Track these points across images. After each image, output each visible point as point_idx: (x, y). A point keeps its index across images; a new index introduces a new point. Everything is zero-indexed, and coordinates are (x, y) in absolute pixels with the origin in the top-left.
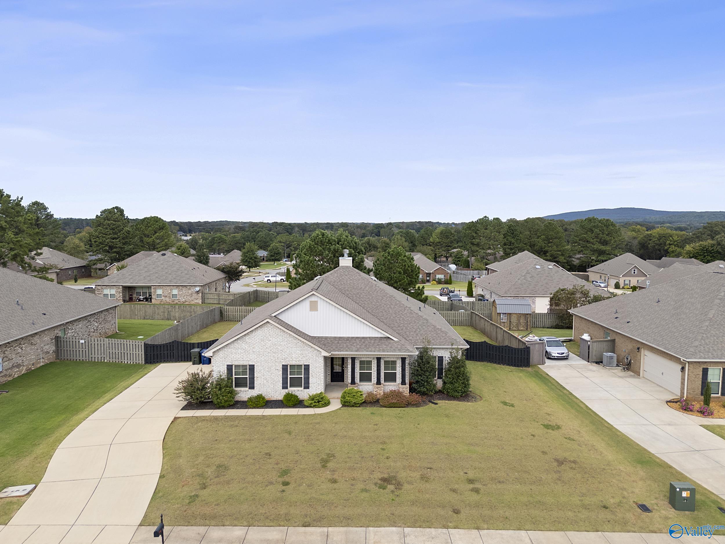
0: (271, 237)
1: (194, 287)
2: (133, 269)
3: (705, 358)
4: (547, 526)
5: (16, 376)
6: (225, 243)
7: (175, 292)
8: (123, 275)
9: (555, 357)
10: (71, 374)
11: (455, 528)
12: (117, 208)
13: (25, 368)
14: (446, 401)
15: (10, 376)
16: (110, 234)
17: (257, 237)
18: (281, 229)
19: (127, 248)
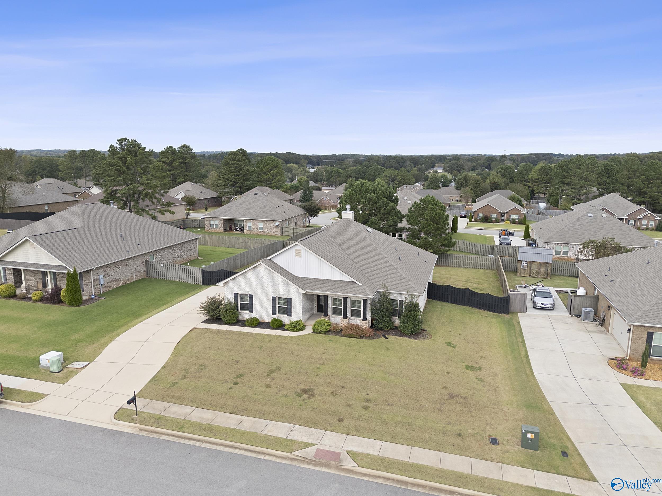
0: (379, 171)
1: (275, 222)
2: (232, 205)
3: (648, 323)
4: (401, 440)
5: (115, 287)
6: (341, 176)
7: (261, 225)
8: (225, 209)
9: (539, 307)
10: (150, 289)
11: (332, 431)
12: (241, 149)
13: (121, 282)
14: (397, 337)
15: (110, 287)
16: (234, 172)
17: (367, 171)
18: (394, 163)
19: (247, 183)
